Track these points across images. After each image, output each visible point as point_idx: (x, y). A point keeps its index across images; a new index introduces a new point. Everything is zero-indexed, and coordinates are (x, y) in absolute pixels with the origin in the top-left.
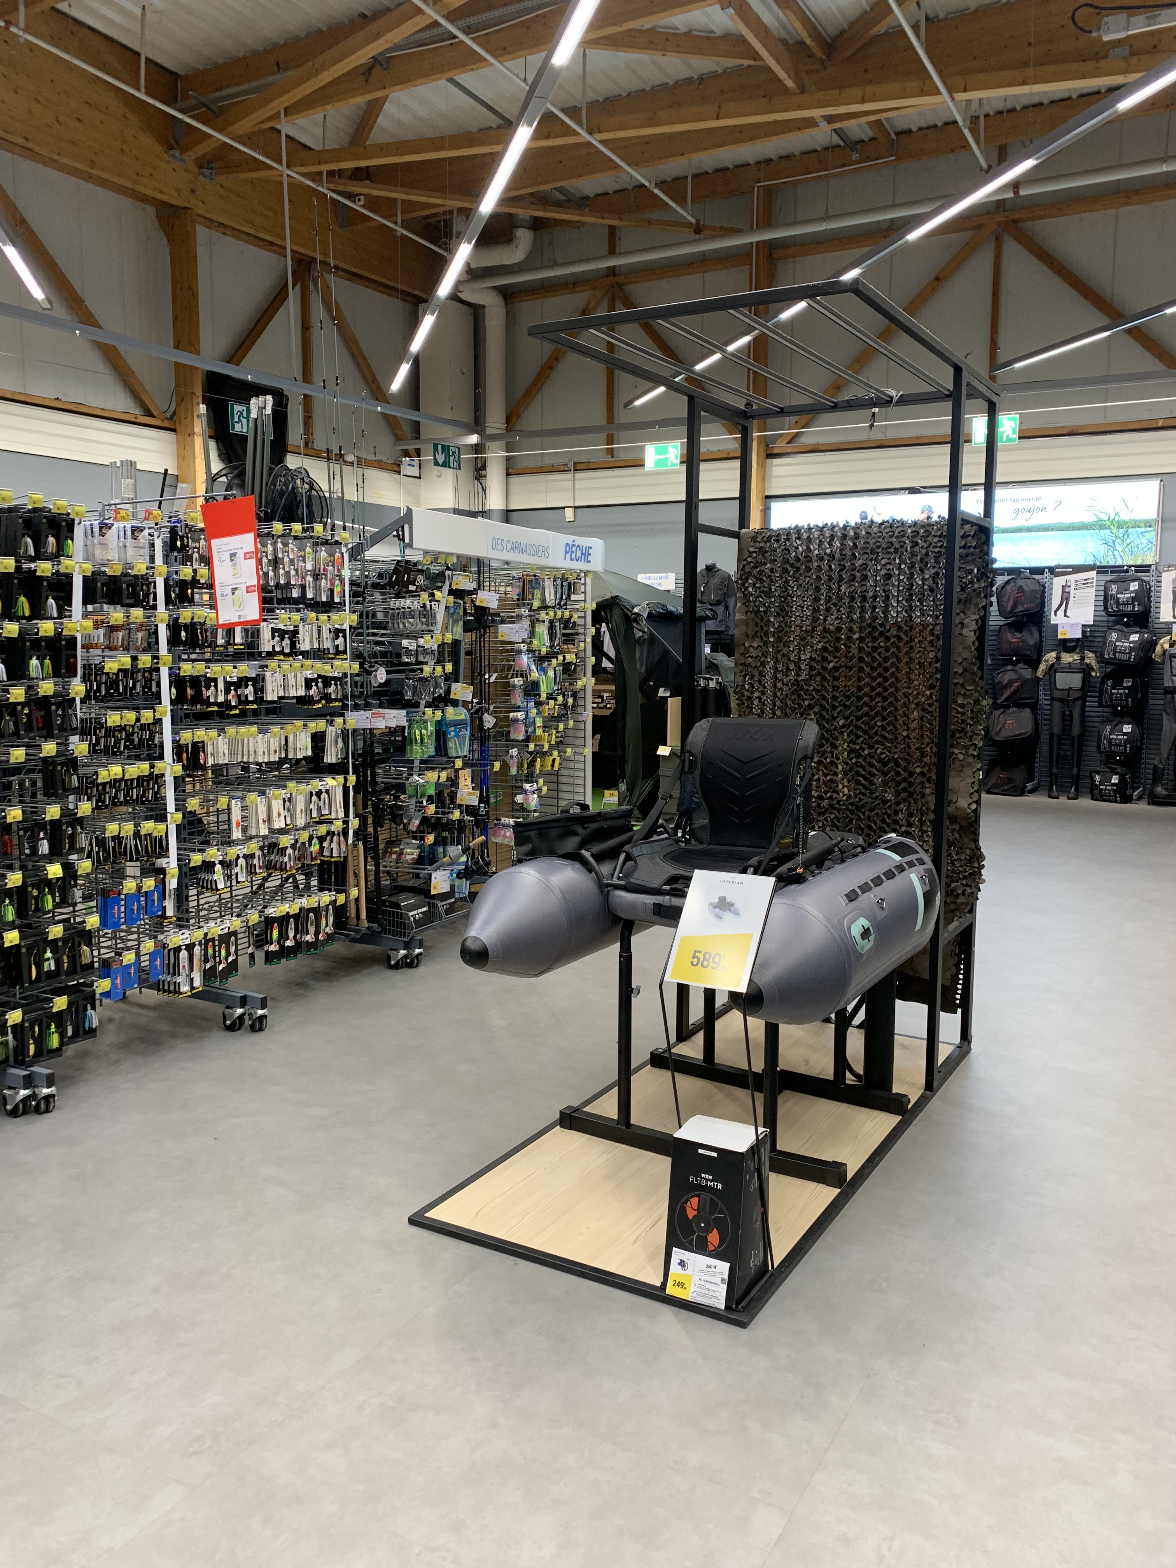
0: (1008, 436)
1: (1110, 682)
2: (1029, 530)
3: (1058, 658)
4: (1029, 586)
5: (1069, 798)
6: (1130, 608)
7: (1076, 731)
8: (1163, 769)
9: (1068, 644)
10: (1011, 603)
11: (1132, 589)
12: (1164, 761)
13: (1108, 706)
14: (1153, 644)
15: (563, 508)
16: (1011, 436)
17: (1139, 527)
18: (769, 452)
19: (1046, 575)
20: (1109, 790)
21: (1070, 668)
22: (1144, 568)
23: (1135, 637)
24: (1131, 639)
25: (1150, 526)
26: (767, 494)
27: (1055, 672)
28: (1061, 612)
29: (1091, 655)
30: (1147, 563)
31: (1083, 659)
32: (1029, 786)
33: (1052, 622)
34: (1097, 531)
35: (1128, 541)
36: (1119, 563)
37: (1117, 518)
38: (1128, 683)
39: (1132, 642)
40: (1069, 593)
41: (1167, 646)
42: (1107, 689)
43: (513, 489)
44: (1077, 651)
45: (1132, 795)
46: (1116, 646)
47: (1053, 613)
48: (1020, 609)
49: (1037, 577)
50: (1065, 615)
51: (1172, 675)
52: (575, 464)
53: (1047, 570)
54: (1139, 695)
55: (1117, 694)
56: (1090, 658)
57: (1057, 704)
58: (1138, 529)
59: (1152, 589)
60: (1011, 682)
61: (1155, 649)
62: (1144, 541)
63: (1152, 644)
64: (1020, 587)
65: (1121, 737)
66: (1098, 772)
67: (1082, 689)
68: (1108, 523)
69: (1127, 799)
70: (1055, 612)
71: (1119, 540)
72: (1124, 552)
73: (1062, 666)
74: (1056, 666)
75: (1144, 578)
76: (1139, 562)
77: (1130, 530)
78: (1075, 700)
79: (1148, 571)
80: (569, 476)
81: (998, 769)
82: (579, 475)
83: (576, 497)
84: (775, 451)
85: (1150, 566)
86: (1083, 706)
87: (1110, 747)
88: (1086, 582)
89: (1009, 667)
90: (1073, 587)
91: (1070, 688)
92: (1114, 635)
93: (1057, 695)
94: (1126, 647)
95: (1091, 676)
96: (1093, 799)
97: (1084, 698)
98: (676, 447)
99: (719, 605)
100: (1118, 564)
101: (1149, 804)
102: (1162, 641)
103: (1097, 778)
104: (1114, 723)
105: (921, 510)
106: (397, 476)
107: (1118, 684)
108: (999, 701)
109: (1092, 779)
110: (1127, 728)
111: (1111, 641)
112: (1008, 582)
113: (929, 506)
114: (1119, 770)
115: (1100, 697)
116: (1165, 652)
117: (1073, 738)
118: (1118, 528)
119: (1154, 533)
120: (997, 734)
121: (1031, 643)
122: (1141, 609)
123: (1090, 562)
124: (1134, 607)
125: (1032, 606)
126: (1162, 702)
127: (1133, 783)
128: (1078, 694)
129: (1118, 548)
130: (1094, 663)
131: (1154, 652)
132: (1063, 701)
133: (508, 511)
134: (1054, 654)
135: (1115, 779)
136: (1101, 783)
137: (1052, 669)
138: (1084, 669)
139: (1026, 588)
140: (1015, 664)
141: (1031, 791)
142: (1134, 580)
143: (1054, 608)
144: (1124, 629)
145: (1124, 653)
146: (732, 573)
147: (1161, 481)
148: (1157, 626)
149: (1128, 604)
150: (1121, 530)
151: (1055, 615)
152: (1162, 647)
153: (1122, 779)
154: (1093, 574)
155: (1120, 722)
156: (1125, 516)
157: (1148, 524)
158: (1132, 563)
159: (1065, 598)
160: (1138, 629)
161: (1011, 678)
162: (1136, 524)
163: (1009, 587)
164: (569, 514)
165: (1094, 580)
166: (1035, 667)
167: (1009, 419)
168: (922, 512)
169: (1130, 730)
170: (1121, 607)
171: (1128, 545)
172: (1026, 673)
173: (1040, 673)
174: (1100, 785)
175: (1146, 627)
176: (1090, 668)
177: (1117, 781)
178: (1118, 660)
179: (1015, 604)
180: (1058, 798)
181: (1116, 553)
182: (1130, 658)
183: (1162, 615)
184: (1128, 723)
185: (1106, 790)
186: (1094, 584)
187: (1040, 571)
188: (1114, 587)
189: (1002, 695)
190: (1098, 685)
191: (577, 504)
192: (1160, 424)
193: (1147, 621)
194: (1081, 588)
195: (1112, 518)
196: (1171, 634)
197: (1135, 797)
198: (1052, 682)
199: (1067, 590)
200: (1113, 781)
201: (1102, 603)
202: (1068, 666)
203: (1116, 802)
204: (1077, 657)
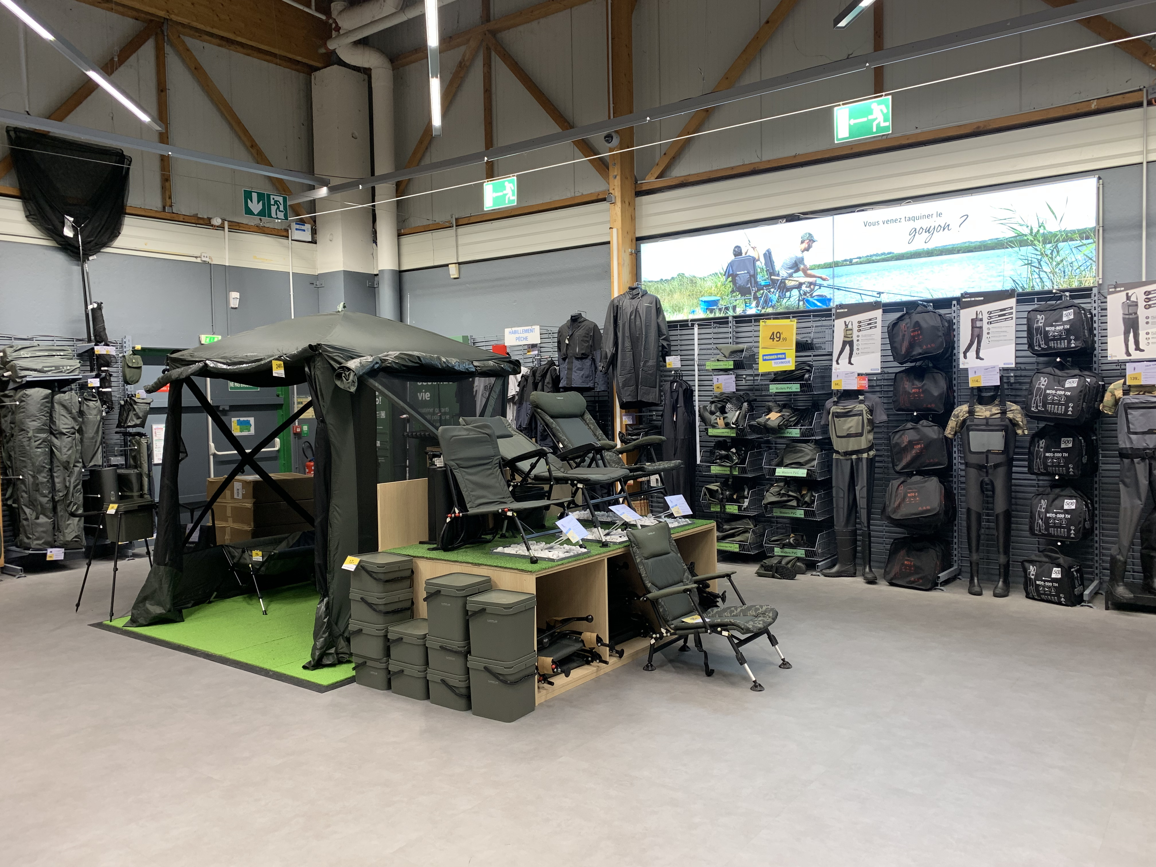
0: (879, 124)
1: (1042, 443)
2: (930, 253)
3: (971, 412)
4: (928, 321)
5: (995, 595)
6: (1064, 344)
7: (1000, 505)
8: (1125, 563)
9: (984, 394)
10: (905, 344)
11: (1065, 319)
12: (1125, 552)
13: (1042, 474)
14: (1100, 392)
15: (447, 265)
16: (883, 124)
17: (1072, 240)
18: (637, 190)
19: (953, 308)
20: (1049, 587)
21: (987, 425)
22: (1083, 293)
23: (1072, 383)
24: (1067, 385)
25: (1087, 238)
26: (638, 235)
27: (968, 430)
28: (972, 354)
29: (1015, 407)
30: (1087, 285)
31: (1004, 412)
32: (943, 576)
33: (961, 366)
34: (1017, 249)
35: (1059, 259)
36: (1048, 286)
37: (1042, 231)
38: (1067, 443)
39: (1068, 389)
40: (981, 328)
41: (1119, 393)
42: (1038, 452)
43: (405, 249)
44: (996, 402)
45: (1082, 595)
46: (1046, 396)
47: (961, 356)
48: (917, 351)
49: (942, 311)
50: (978, 357)
51: (1129, 432)
52: (456, 219)
53: (954, 302)
54: (1085, 460)
55: (1053, 458)
56: (1015, 411)
57: (973, 472)
58: (1071, 243)
59: (1095, 319)
60: (911, 444)
61: (1103, 397)
62: (1080, 257)
63: (1097, 393)
64: (917, 324)
65: (1062, 516)
66: (1032, 562)
67: (1006, 450)
68: (1031, 238)
69: (1076, 600)
70: (965, 353)
71: (1046, 259)
72: (1054, 273)
73: (976, 422)
74: (968, 423)
75: (1083, 305)
76: (1075, 285)
77: (1061, 245)
78: (996, 466)
79: (1089, 296)
80: (451, 232)
81: (903, 552)
82: (462, 230)
83: (460, 253)
84: (645, 188)
85: (1090, 289)
86: (1009, 473)
87: (1047, 529)
88: (1003, 314)
89: (909, 425)
90: (985, 320)
91: (989, 451)
92: (1043, 381)
93: (973, 459)
94: (1060, 396)
95: (1016, 434)
96: (1028, 597)
97: (1009, 463)
98: (513, 182)
99: (586, 358)
100: (1046, 288)
101: (1107, 608)
102: (1112, 386)
103: (1032, 570)
104: (1052, 497)
105: (800, 240)
106: (284, 241)
107: (1054, 444)
108: (898, 468)
109: (1025, 571)
110: (1070, 504)
111: (1039, 389)
112: (900, 319)
113: (810, 234)
114: (1061, 561)
115: (1030, 461)
116: (1117, 401)
117: (997, 516)
118: (1044, 243)
119: (1094, 246)
120: (895, 511)
121: (936, 393)
122: (1080, 344)
123: (1008, 286)
124: (1069, 342)
125: (934, 347)
126: (1118, 467)
127: (1082, 578)
128: (1000, 459)
129: (1046, 268)
130: (1019, 418)
131: (1102, 401)
132: (981, 467)
133: (401, 272)
134: (965, 408)
135: (1056, 573)
136: (1038, 577)
137: (964, 426)
138: (1007, 426)
139: (924, 325)
140: (916, 420)
141: (946, 582)
142: (1067, 308)
143: (962, 349)
144: (1057, 372)
145: (1059, 404)
146: (601, 325)
147: (1099, 178)
148: (1105, 367)
149: (1061, 339)
150: (1048, 246)
151: (965, 357)
152: (1113, 395)
153: (1066, 572)
154: (1012, 302)
155: (1058, 497)
156: (1052, 227)
157: (1084, 234)
158: (1065, 286)
159: (977, 335)
160: (1077, 372)
161: (911, 438)
162: (1068, 236)
163: (902, 324)
164: (453, 271)
165: (1014, 311)
166: (943, 425)
167: (879, 104)
168: (802, 242)
169: (1073, 507)
170: (1052, 344)
171: (1058, 264)
172: (931, 431)
173: (949, 432)
174: (1037, 579)
175: (1090, 369)
176: (1014, 424)
177: (1059, 576)
178: (1050, 413)
179: (911, 346)
180: (980, 594)
181: (1043, 275)
182: (1066, 410)
183: (1109, 352)
184: (1071, 497)
185: (1044, 587)
186: (1014, 316)
187: (945, 303)
188: (1041, 318)
189: (900, 460)
190: (1028, 445)
191: (460, 261)
192: (1094, 106)
193: (1091, 361)
194: (997, 322)
195: (1035, 231)
196: (1124, 376)
197: (1086, 598)
198: (965, 444)
199: (978, 324)
200: (1054, 576)
201: (1025, 341)
202: (984, 421)
203: (1060, 603)
204: (995, 410)
